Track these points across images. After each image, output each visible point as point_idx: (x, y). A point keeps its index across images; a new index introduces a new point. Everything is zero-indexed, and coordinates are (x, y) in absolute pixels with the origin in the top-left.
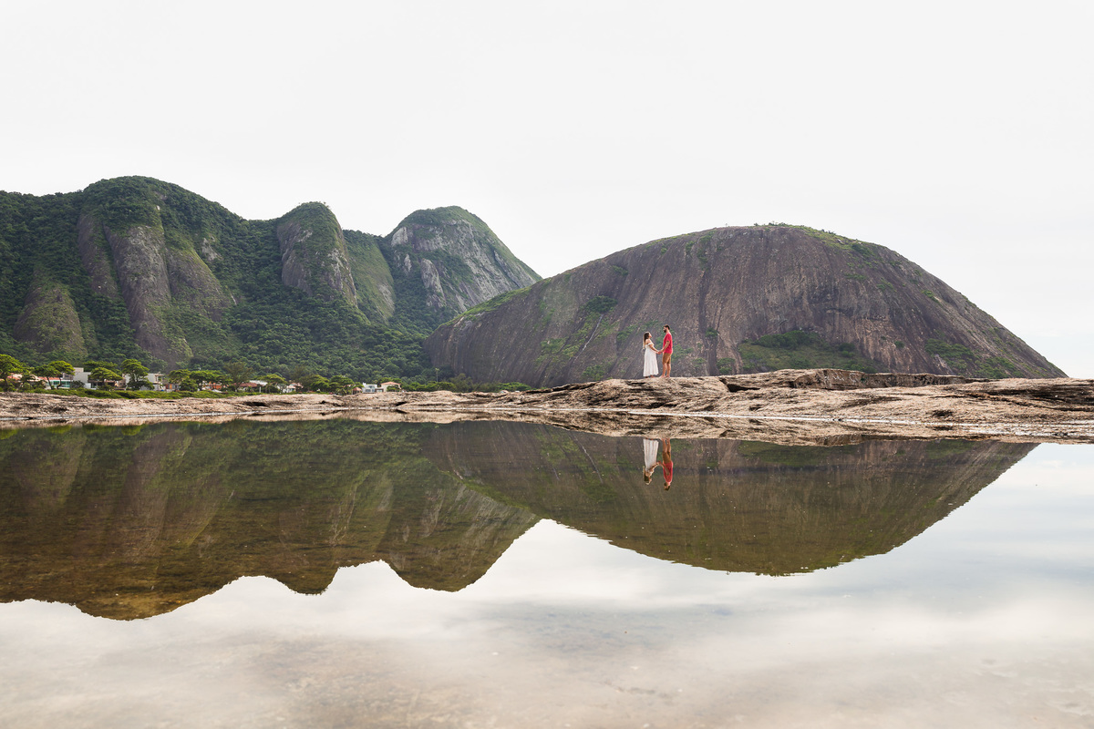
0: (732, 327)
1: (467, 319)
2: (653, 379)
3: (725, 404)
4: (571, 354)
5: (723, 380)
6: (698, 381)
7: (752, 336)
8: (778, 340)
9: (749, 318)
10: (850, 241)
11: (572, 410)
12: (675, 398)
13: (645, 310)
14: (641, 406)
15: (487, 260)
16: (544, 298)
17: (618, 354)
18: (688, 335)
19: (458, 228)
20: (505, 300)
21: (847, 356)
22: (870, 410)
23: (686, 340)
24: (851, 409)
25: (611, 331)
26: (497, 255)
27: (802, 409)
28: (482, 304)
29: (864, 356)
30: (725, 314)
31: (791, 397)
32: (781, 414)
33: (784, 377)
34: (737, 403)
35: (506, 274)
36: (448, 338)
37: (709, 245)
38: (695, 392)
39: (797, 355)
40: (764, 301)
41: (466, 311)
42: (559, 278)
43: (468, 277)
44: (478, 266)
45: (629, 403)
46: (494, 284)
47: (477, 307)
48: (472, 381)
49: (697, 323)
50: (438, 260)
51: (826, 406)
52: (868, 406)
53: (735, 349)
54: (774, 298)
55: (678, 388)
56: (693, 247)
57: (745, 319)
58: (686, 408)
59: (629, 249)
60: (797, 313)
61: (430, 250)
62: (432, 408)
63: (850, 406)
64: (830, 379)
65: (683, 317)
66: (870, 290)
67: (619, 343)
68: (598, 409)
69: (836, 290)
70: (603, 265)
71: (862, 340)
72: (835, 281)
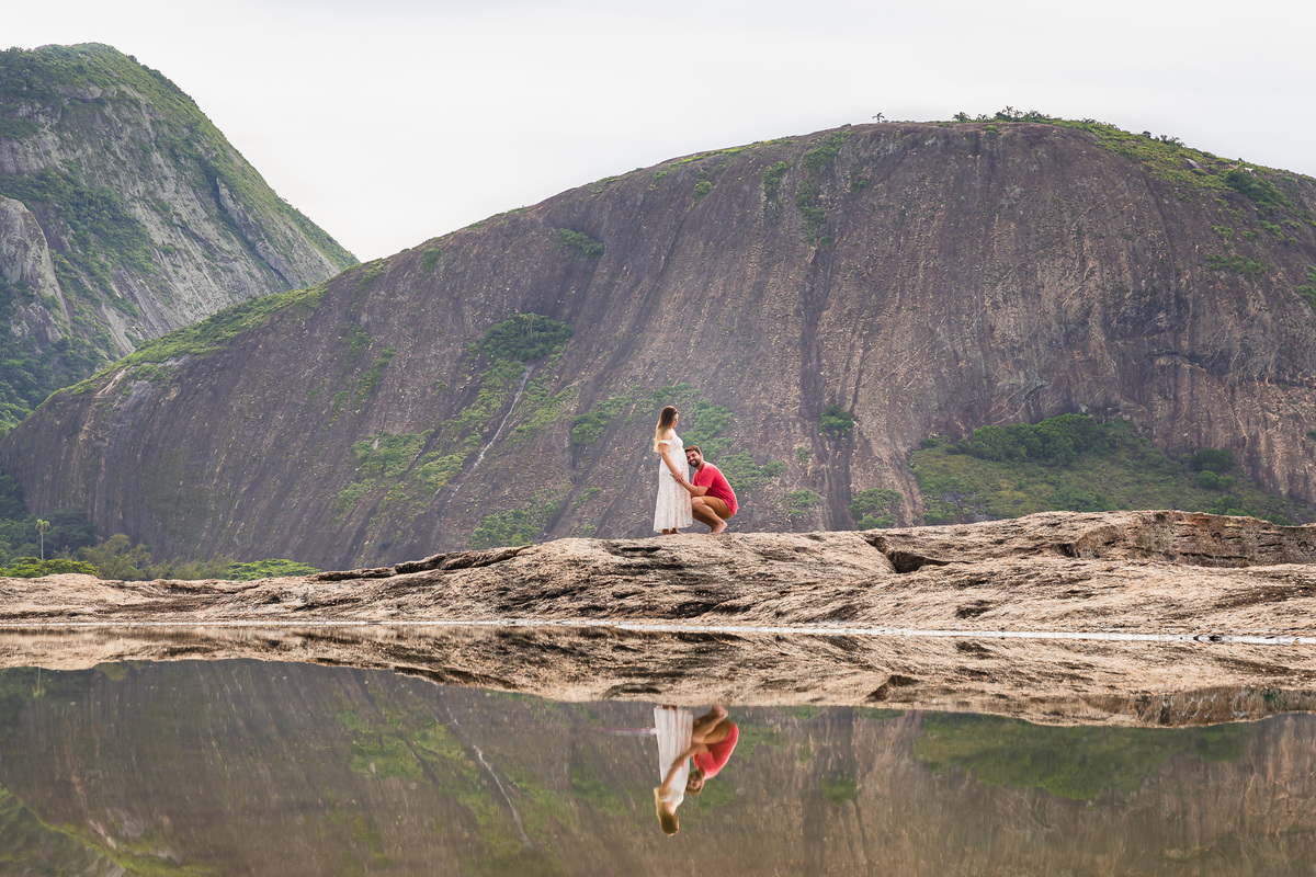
0: (893, 401)
1: (134, 377)
2: (681, 539)
3: (889, 601)
4: (440, 478)
5: (876, 542)
6: (808, 543)
7: (948, 427)
8: (1021, 441)
9: (940, 379)
10: (1222, 163)
11: (453, 623)
12: (743, 589)
13: (649, 353)
14: (649, 610)
15: (196, 205)
16: (364, 318)
17: (574, 480)
18: (771, 425)
19: (108, 110)
20: (250, 321)
21: (1213, 486)
22: (1296, 613)
23: (765, 439)
24: (1242, 612)
25: (555, 414)
26: (224, 191)
27: (1104, 612)
28: (180, 334)
29: (1259, 485)
30: (874, 367)
31: (1072, 581)
32: (1046, 626)
33: (1046, 532)
34: (920, 598)
35: (251, 247)
36: (76, 432)
37: (829, 173)
38: (800, 572)
39: (1070, 480)
40: (981, 330)
41: (132, 353)
42: (406, 260)
43: (139, 254)
44: (167, 222)
45: (616, 603)
46: (215, 276)
47: (167, 340)
48: (147, 556)
49: (795, 391)
50: (45, 200)
51: (1170, 604)
52: (1290, 603)
53: (902, 465)
54: (1009, 322)
55: (751, 562)
56: (785, 180)
57: (930, 382)
58: (779, 614)
59: (608, 182)
60: (1072, 367)
61: (20, 172)
62: (36, 624)
63: (1237, 604)
64: (1172, 537)
65: (756, 375)
66: (1277, 301)
67: (577, 448)
68: (527, 622)
69: (1181, 302)
70: (533, 224)
71: (1255, 440)
72: (1179, 274)
